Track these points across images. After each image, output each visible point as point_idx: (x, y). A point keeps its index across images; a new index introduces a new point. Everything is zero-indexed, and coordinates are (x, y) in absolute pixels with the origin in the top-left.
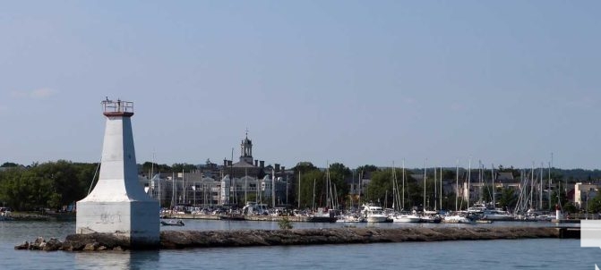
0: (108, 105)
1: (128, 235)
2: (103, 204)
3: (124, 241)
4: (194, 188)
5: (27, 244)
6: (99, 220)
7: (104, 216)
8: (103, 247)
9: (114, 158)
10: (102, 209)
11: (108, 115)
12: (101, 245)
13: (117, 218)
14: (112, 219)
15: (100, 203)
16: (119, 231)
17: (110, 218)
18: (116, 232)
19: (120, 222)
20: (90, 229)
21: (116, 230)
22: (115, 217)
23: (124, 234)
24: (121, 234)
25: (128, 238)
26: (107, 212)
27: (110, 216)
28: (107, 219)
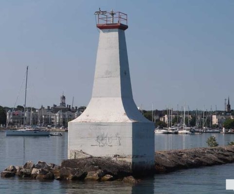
0: (101, 16)
1: (129, 160)
2: (99, 124)
3: (125, 167)
4: (43, 117)
5: (14, 169)
6: (95, 143)
7: (101, 138)
8: (108, 177)
9: (109, 74)
10: (99, 130)
11: (102, 28)
12: (106, 173)
13: (116, 141)
14: (110, 141)
15: (96, 123)
16: (119, 156)
17: (107, 141)
18: (115, 156)
19: (120, 145)
20: (84, 153)
21: (115, 154)
22: (113, 140)
23: (124, 159)
24: (121, 159)
25: (130, 163)
26: (104, 134)
27: (107, 138)
28: (104, 142)
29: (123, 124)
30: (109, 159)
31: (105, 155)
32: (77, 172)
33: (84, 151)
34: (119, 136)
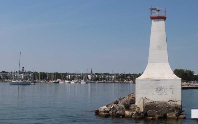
1: (179, 103)
2: (158, 80)
6: (155, 92)
7: (160, 89)
9: (159, 48)
10: (158, 84)
11: (153, 18)
13: (170, 91)
14: (166, 91)
15: (156, 79)
16: (172, 101)
17: (164, 91)
18: (170, 101)
19: (173, 93)
20: (147, 99)
21: (169, 99)
22: (167, 90)
23: (176, 103)
24: (173, 103)
25: (180, 105)
26: (161, 86)
27: (164, 90)
28: (161, 91)
29: (174, 80)
30: (165, 103)
31: (162, 101)
32: (160, 113)
33: (147, 98)
34: (172, 88)
